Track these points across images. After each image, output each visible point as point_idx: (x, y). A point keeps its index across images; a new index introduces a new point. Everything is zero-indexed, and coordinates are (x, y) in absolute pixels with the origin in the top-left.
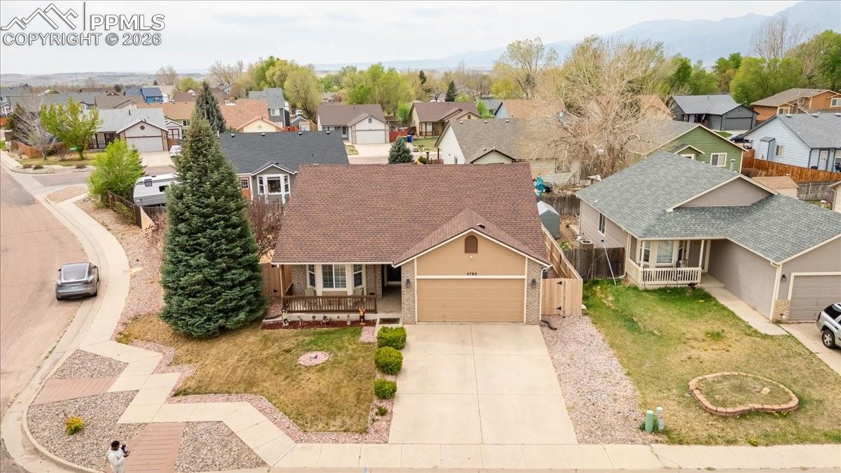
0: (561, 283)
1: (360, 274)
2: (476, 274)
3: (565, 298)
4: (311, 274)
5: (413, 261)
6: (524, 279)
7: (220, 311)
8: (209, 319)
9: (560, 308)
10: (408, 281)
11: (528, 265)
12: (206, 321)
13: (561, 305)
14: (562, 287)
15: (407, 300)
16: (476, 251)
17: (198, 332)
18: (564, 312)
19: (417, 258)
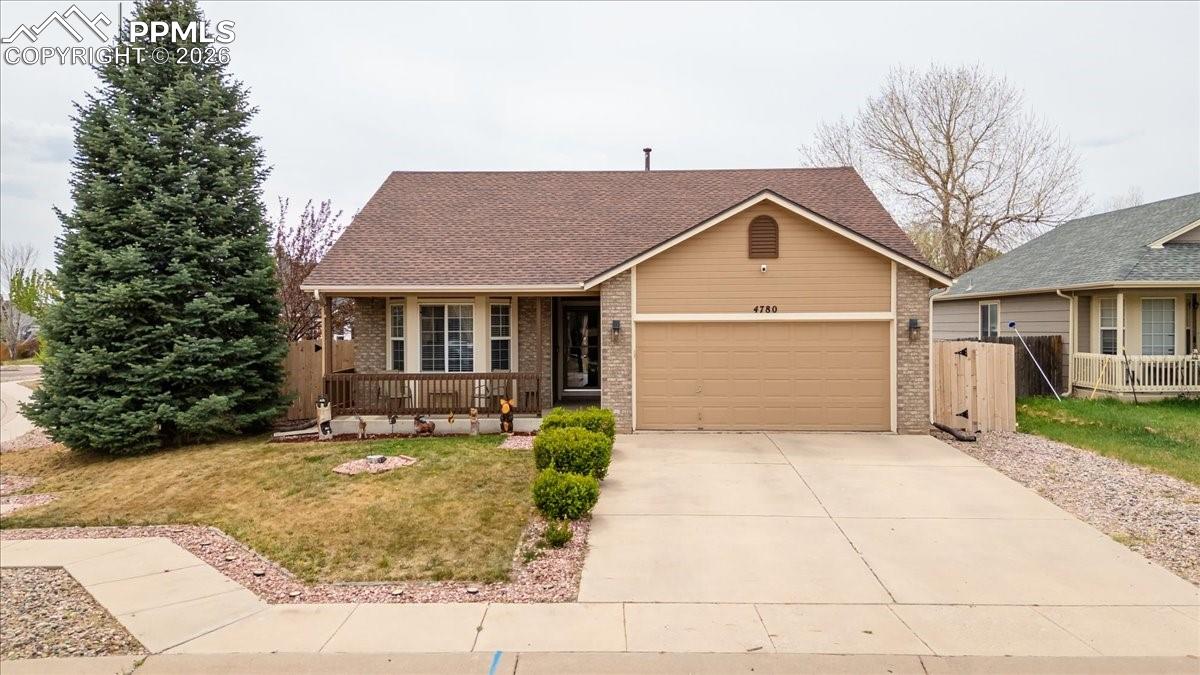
0: (964, 352)
1: (506, 344)
2: (775, 310)
3: (975, 388)
4: (395, 343)
5: (629, 271)
6: (888, 323)
7: (165, 385)
8: (136, 405)
9: (965, 415)
10: (616, 326)
11: (898, 285)
12: (126, 408)
13: (968, 406)
14: (966, 361)
15: (614, 373)
16: (774, 254)
17: (105, 434)
18: (975, 423)
19: (638, 266)
